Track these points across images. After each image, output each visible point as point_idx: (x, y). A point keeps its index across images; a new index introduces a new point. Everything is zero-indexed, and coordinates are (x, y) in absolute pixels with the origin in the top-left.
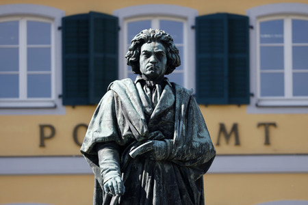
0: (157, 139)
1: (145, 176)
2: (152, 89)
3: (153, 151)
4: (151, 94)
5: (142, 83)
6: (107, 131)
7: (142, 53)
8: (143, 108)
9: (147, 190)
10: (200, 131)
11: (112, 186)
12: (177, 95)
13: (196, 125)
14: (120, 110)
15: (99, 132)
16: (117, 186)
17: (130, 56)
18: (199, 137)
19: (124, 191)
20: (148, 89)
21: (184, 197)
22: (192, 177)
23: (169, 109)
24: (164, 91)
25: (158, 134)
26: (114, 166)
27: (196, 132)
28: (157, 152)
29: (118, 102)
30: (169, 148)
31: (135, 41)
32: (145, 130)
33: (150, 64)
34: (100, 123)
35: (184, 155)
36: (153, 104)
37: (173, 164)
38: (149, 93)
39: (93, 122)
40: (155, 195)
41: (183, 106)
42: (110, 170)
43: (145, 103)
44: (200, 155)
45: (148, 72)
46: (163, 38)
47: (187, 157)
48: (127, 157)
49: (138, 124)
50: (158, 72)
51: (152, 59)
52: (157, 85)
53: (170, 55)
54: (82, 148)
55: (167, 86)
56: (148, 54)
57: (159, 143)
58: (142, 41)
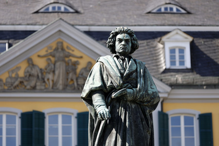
0: (128, 88)
1: (121, 110)
2: (123, 60)
3: (126, 94)
4: (123, 63)
5: (117, 57)
6: (98, 84)
7: (117, 40)
8: (119, 70)
9: (123, 118)
10: (151, 85)
11: (103, 113)
12: (138, 65)
13: (149, 82)
14: (105, 72)
15: (93, 84)
16: (106, 113)
17: (109, 42)
18: (151, 88)
19: (110, 116)
20: (121, 60)
21: (144, 123)
22: (148, 111)
23: (134, 72)
24: (130, 62)
25: (128, 85)
26: (103, 103)
27: (149, 85)
28: (128, 95)
29: (103, 68)
30: (135, 93)
31: (113, 33)
32: (121, 82)
33: (122, 46)
34: (93, 79)
35: (143, 98)
36: (124, 68)
37: (137, 103)
38: (122, 62)
39: (88, 80)
40: (127, 120)
41: (142, 70)
42: (100, 106)
43: (120, 68)
44: (153, 98)
45: (121, 51)
46: (129, 32)
47: (145, 99)
48: (110, 99)
49: (117, 79)
50: (127, 51)
51: (123, 43)
52: (126, 58)
53: (133, 41)
54: (82, 95)
55: (132, 59)
56: (120, 40)
57: (129, 90)
58: (117, 33)
